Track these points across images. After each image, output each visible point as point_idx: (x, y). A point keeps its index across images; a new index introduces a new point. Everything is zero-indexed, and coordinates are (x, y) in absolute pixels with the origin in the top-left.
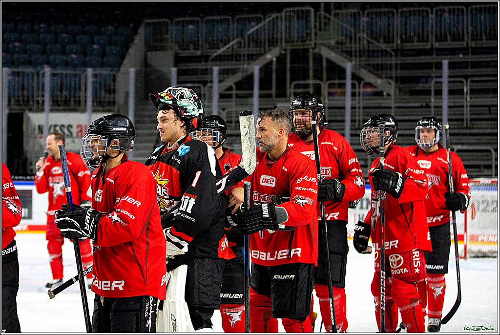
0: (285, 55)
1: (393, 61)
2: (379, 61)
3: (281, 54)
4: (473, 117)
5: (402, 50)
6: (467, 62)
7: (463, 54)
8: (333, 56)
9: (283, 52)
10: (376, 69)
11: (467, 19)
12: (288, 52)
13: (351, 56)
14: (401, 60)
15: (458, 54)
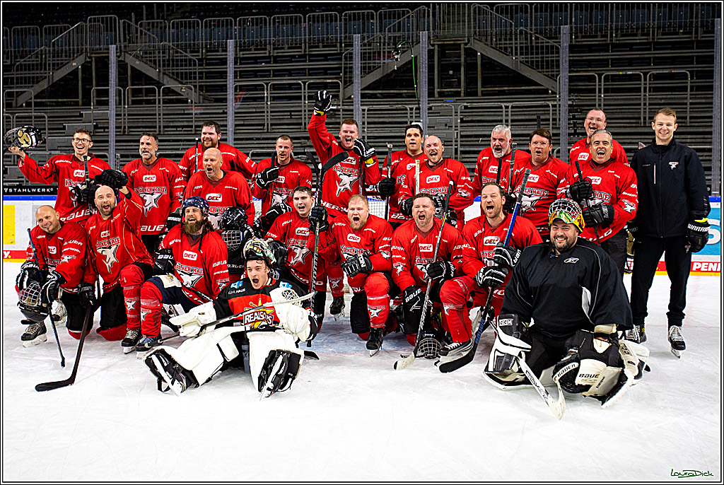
0: (91, 62)
1: (198, 69)
2: (183, 70)
3: (86, 62)
4: (274, 122)
5: (207, 59)
6: (269, 71)
7: (266, 63)
8: (138, 64)
9: (88, 60)
10: (181, 77)
11: (270, 30)
12: (93, 59)
13: (155, 63)
14: (205, 68)
15: (261, 63)
